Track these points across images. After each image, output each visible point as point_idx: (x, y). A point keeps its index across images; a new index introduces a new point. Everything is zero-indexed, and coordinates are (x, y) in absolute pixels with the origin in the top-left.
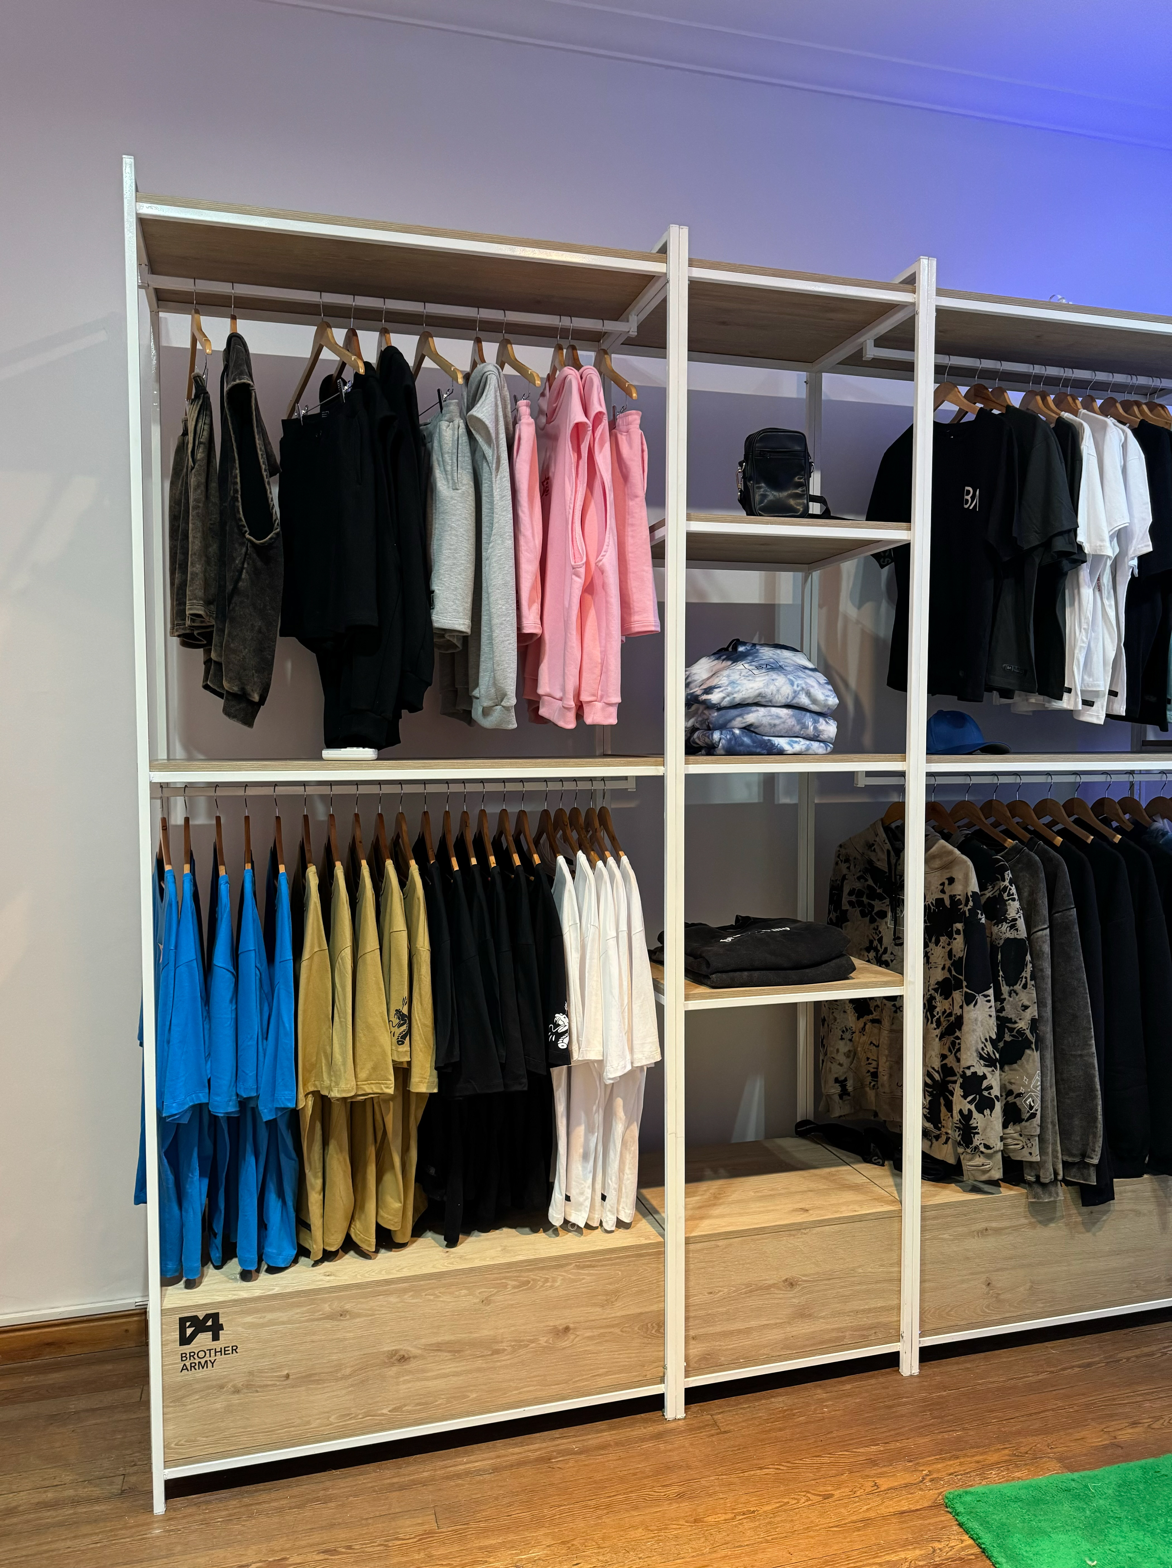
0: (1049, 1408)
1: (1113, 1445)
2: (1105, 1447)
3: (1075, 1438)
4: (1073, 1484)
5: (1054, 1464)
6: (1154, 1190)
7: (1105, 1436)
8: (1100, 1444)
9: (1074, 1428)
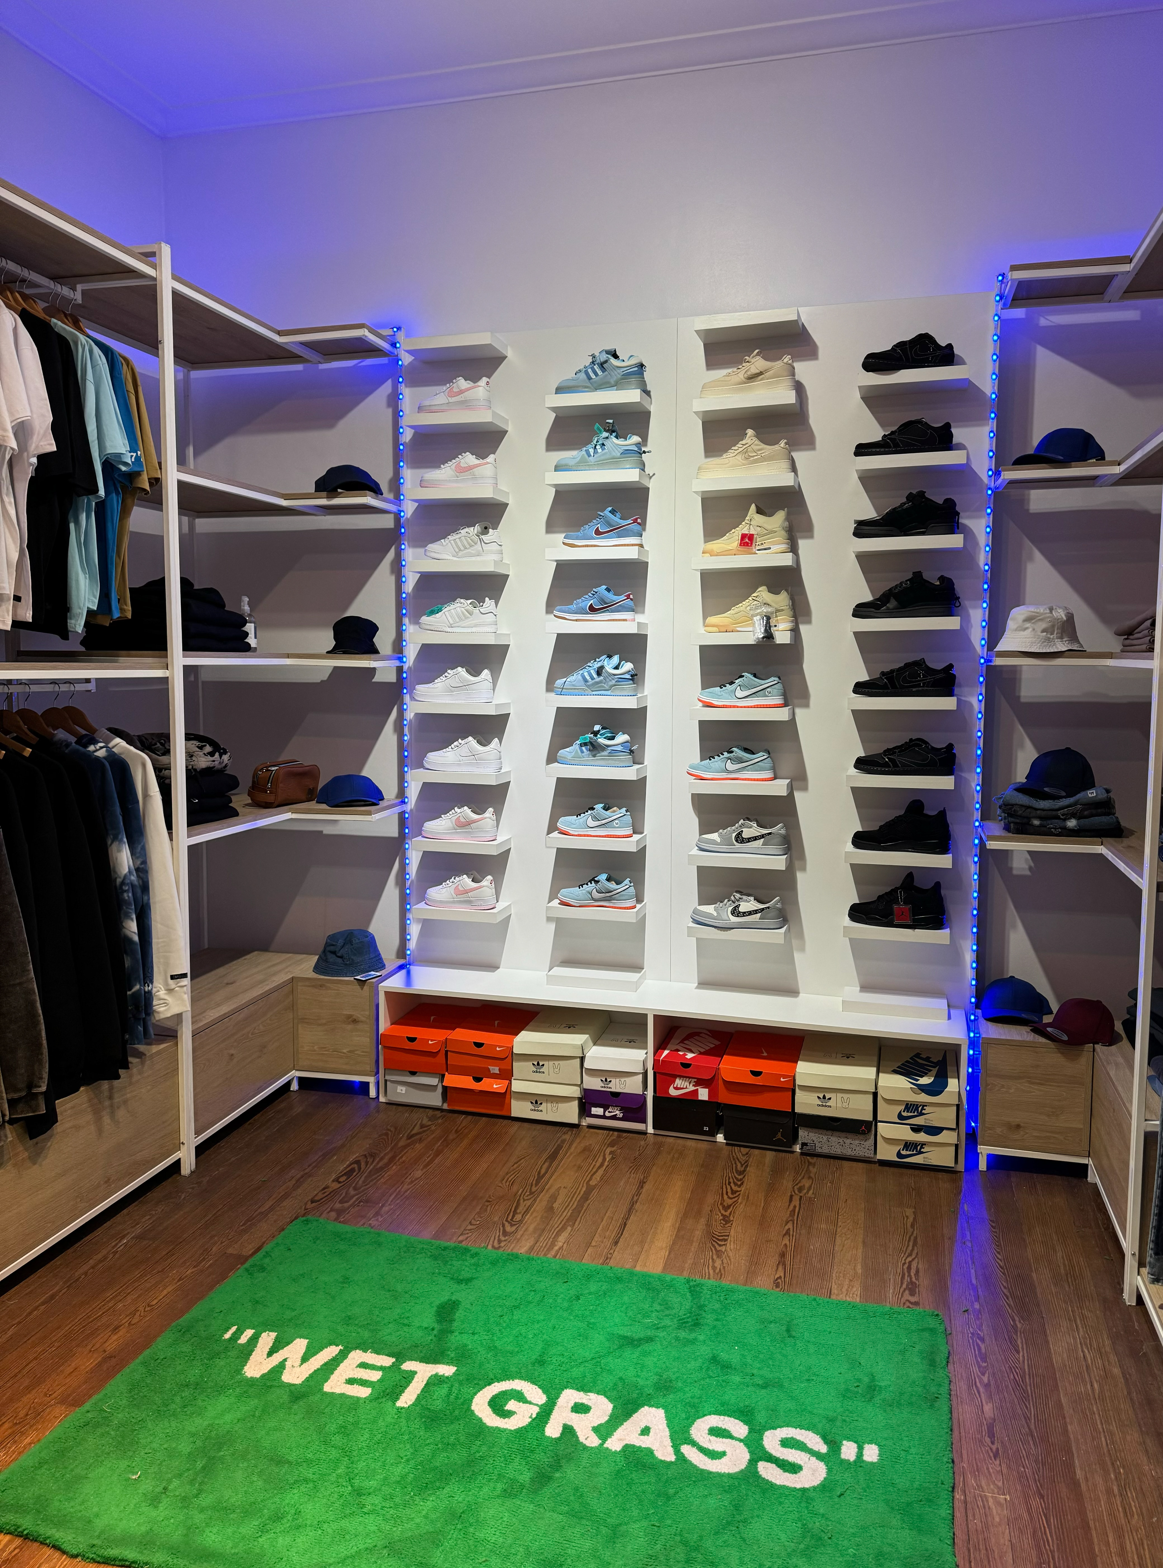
0: (31, 1358)
1: (105, 1360)
2: (100, 1365)
3: (68, 1372)
4: (90, 1415)
5: (59, 1410)
6: (90, 1100)
7: (95, 1356)
8: (94, 1364)
9: (63, 1364)
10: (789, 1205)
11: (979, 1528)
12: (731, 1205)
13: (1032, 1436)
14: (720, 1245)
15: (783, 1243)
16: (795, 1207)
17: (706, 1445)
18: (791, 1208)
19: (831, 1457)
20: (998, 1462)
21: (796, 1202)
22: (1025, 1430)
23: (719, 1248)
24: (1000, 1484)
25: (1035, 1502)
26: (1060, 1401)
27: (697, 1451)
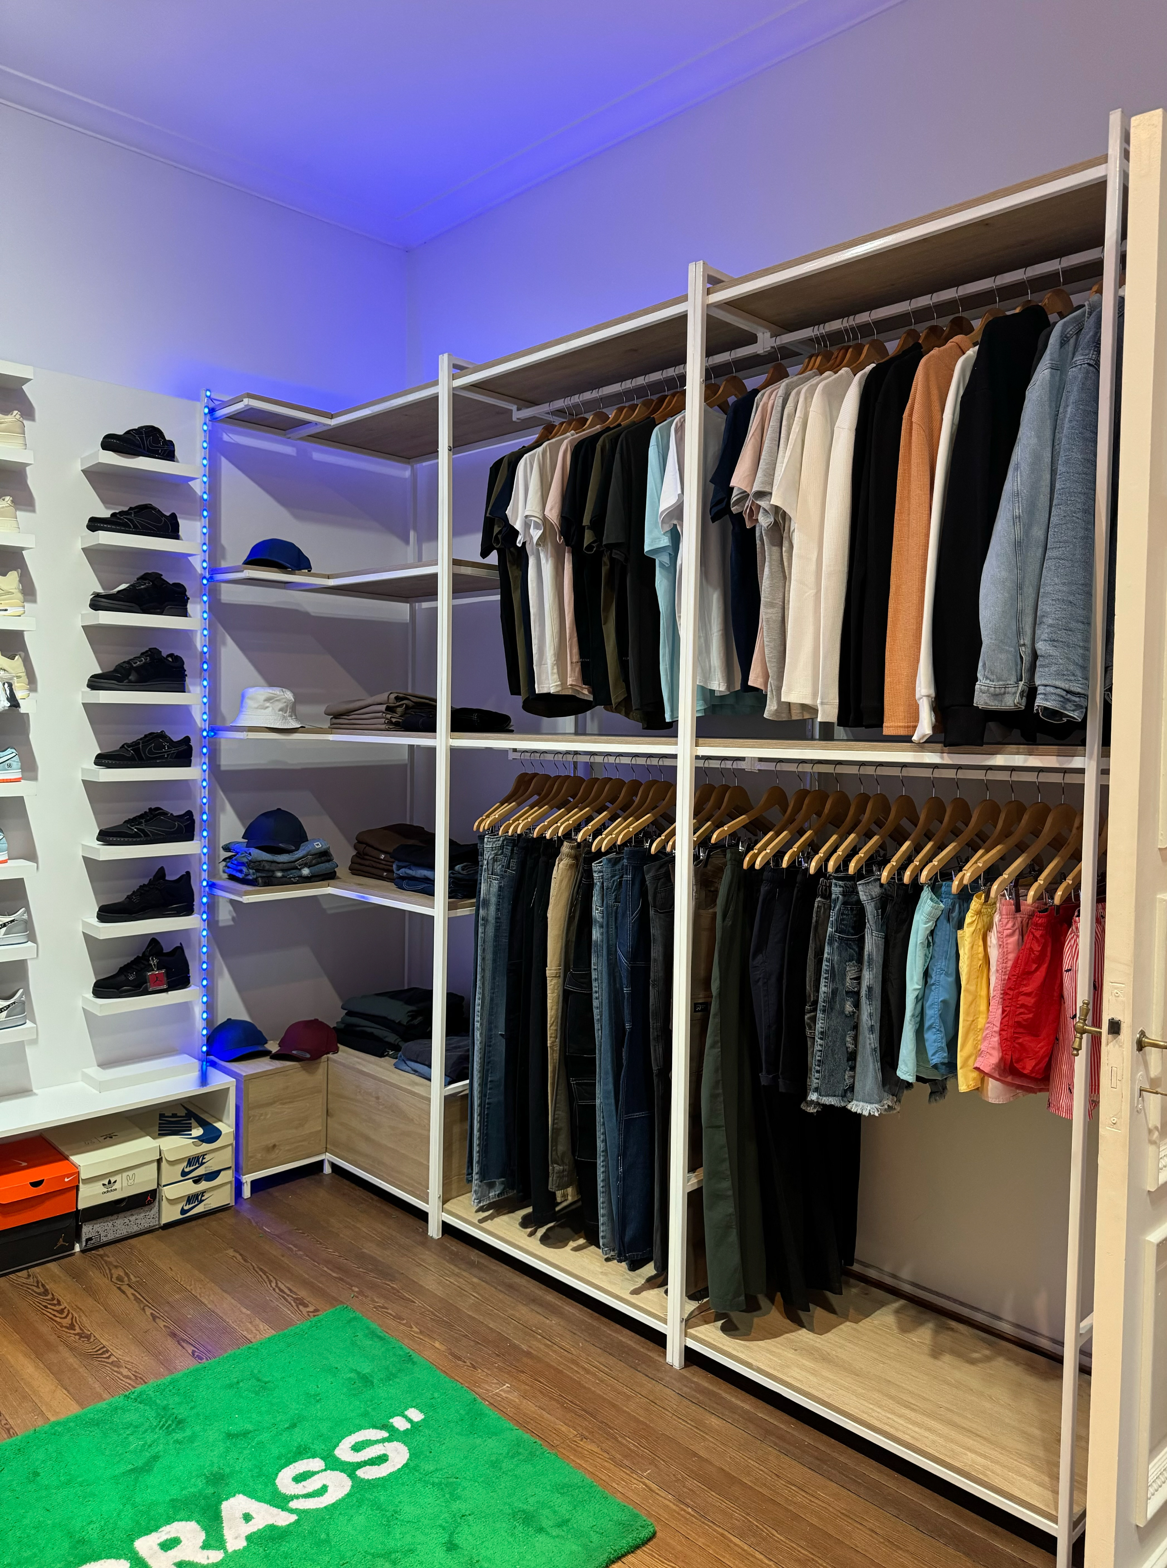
10: (127, 1296)
11: (515, 1412)
12: (72, 1322)
13: (480, 1344)
14: (108, 1358)
15: (162, 1326)
16: (133, 1294)
17: (305, 1492)
18: (132, 1297)
19: (394, 1435)
20: (480, 1371)
21: (129, 1291)
22: (472, 1343)
23: (110, 1360)
24: (495, 1381)
25: (523, 1377)
26: (469, 1315)
27: (304, 1499)
